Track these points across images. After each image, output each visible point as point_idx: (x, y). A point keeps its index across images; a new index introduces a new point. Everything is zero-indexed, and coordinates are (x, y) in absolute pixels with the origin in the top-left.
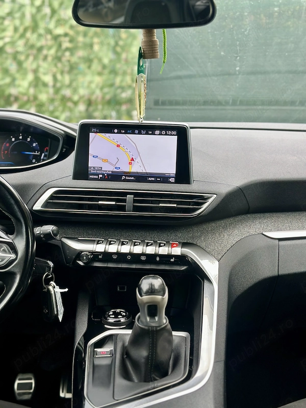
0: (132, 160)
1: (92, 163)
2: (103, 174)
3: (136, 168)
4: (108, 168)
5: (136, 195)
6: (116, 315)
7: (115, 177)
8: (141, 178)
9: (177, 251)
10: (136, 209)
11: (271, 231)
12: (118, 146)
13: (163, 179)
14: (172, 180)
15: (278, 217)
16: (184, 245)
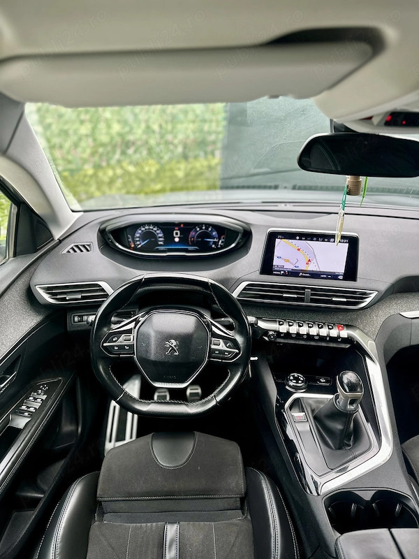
0: (309, 260)
1: (276, 262)
2: (285, 271)
3: (312, 267)
4: (289, 267)
5: (312, 289)
6: (297, 379)
7: (294, 274)
8: (315, 275)
9: (344, 333)
10: (313, 301)
11: (405, 311)
12: (299, 250)
13: (334, 277)
14: (341, 277)
15: (414, 296)
16: (348, 326)
